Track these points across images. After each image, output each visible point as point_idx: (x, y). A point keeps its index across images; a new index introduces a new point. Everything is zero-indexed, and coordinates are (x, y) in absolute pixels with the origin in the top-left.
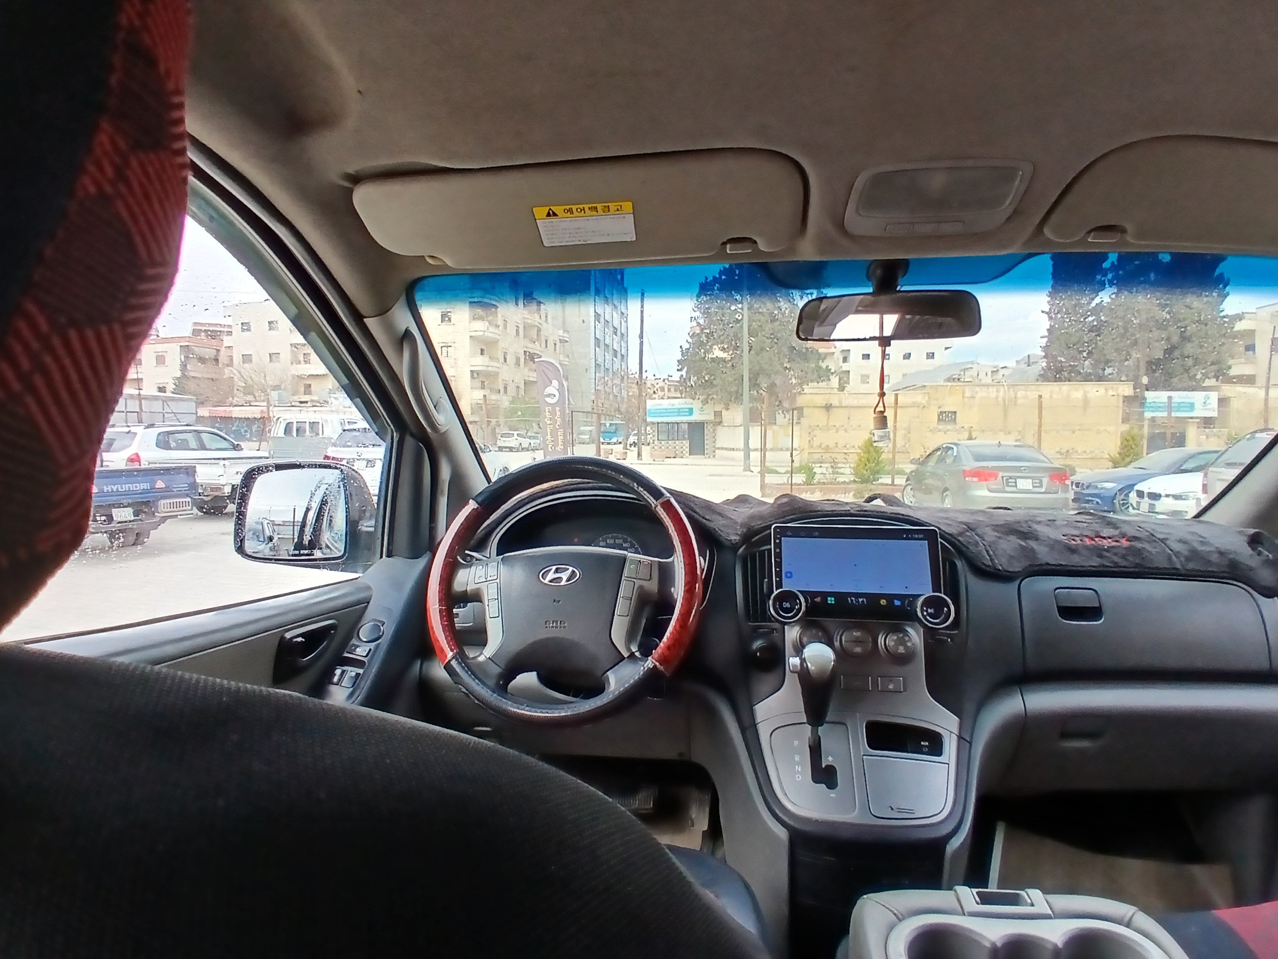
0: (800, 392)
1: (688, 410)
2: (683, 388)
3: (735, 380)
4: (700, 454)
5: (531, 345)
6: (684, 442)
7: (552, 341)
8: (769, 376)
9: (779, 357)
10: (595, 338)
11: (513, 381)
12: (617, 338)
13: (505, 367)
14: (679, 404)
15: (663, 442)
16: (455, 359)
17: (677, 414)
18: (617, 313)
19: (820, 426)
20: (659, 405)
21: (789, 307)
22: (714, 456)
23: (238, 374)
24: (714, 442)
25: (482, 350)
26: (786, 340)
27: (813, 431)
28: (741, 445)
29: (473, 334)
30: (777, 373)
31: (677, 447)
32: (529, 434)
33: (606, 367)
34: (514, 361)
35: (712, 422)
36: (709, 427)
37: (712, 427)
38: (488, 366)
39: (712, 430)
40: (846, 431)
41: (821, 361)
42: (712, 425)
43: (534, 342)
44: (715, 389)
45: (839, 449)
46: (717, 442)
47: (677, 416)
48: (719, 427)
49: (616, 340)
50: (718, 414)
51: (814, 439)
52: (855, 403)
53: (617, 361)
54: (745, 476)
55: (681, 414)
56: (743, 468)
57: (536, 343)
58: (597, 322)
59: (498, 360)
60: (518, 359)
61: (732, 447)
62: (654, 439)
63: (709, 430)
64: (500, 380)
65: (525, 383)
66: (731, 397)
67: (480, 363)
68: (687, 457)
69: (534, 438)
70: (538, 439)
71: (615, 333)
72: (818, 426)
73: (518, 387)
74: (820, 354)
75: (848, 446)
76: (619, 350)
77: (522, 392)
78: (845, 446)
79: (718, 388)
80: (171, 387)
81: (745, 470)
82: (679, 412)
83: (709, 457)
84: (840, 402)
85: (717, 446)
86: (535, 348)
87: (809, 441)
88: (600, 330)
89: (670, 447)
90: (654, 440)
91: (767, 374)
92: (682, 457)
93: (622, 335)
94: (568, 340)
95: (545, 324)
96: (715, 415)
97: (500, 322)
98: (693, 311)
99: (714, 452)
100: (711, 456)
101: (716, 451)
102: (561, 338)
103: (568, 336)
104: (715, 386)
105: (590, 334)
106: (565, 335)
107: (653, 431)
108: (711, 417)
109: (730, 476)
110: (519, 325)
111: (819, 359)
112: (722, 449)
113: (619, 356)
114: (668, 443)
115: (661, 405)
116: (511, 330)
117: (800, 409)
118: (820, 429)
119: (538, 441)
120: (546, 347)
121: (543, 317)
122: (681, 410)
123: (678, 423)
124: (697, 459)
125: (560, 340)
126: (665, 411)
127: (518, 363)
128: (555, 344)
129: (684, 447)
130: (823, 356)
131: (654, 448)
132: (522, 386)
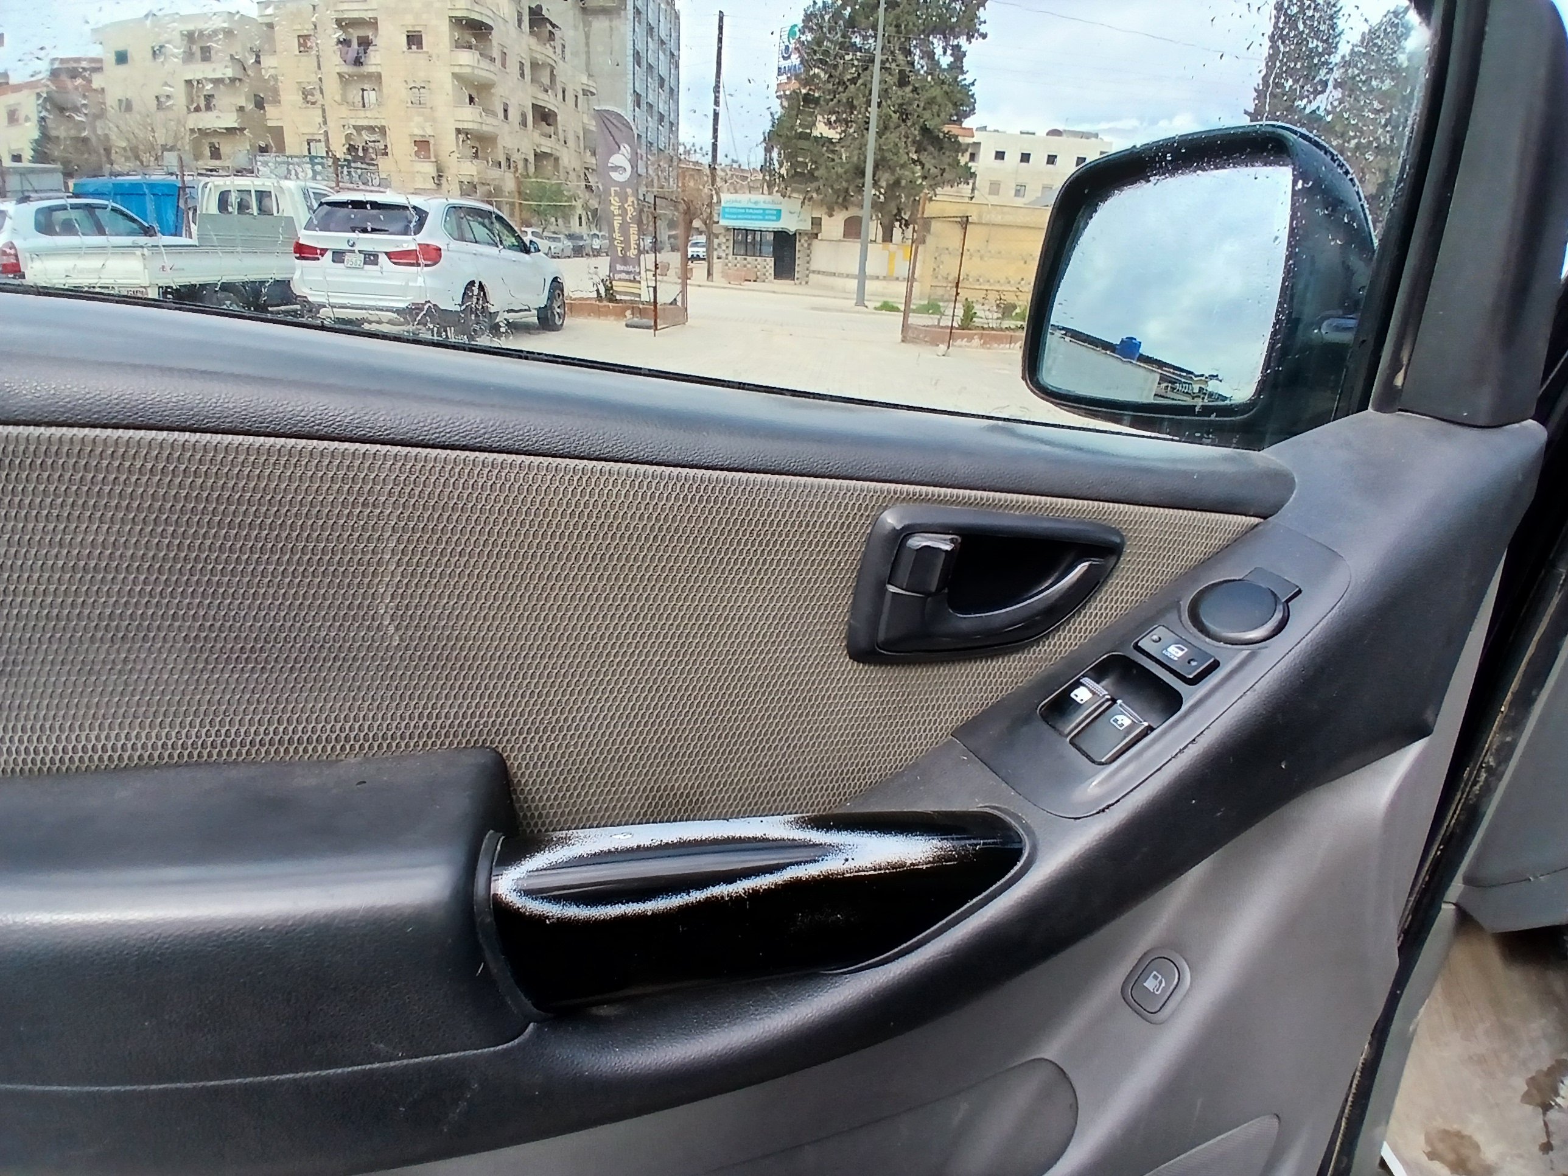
0: (931, 198)
1: (775, 212)
2: (769, 177)
3: (845, 173)
4: (787, 278)
5: (542, 95)
6: (768, 259)
7: (571, 90)
8: (893, 171)
9: (905, 142)
10: (634, 91)
11: (518, 150)
12: (664, 95)
13: (506, 128)
14: (764, 202)
15: (739, 257)
16: (431, 108)
17: (761, 217)
18: (664, 54)
19: (950, 249)
20: (736, 201)
21: (927, 64)
22: (807, 283)
23: (115, 129)
24: (808, 263)
25: (471, 100)
26: (918, 116)
27: (940, 255)
28: (855, 269)
29: (457, 70)
30: (903, 166)
31: (759, 267)
32: (545, 234)
33: (649, 139)
34: (519, 119)
35: (806, 234)
36: (803, 241)
37: (806, 241)
38: (482, 123)
39: (806, 245)
40: (981, 258)
41: (960, 154)
42: (806, 238)
43: (547, 91)
44: (815, 185)
45: (970, 283)
46: (811, 262)
47: (760, 220)
48: (815, 242)
49: (663, 98)
50: (816, 222)
51: (941, 267)
52: (998, 219)
53: (664, 130)
54: (858, 312)
55: (767, 217)
56: (855, 301)
57: (550, 91)
58: (636, 66)
59: (495, 115)
60: (524, 116)
61: (833, 271)
62: (727, 252)
63: (802, 245)
64: (500, 146)
65: (535, 155)
66: (838, 197)
67: (469, 117)
68: (770, 282)
69: (554, 239)
70: (560, 241)
71: (661, 86)
72: (947, 249)
73: (526, 160)
74: (960, 144)
75: (981, 280)
76: (666, 114)
77: (532, 169)
78: (978, 280)
79: (821, 183)
80: (28, 154)
81: (856, 305)
82: (764, 214)
83: (800, 283)
84: (980, 216)
85: (812, 268)
86: (550, 102)
87: (934, 269)
88: (641, 80)
89: (749, 266)
90: (727, 255)
91: (890, 168)
92: (764, 281)
93: (671, 89)
94: (594, 91)
95: (561, 62)
96: (812, 224)
97: (496, 53)
98: (781, 59)
99: (807, 276)
100: (804, 283)
101: (811, 275)
102: (586, 88)
103: (595, 85)
104: (816, 179)
105: (626, 83)
106: (590, 83)
107: (727, 240)
108: (807, 226)
109: (837, 311)
110: (523, 61)
111: (957, 151)
112: (819, 272)
113: (666, 123)
114: (745, 259)
115: (740, 202)
116: (513, 68)
117: (927, 222)
118: (950, 253)
119: (560, 245)
120: (564, 100)
121: (559, 50)
122: (767, 212)
123: (761, 231)
124: (784, 285)
125: (583, 90)
126: (743, 211)
127: (524, 123)
128: (576, 96)
129: (768, 267)
130: (963, 147)
131: (727, 265)
132: (531, 159)
